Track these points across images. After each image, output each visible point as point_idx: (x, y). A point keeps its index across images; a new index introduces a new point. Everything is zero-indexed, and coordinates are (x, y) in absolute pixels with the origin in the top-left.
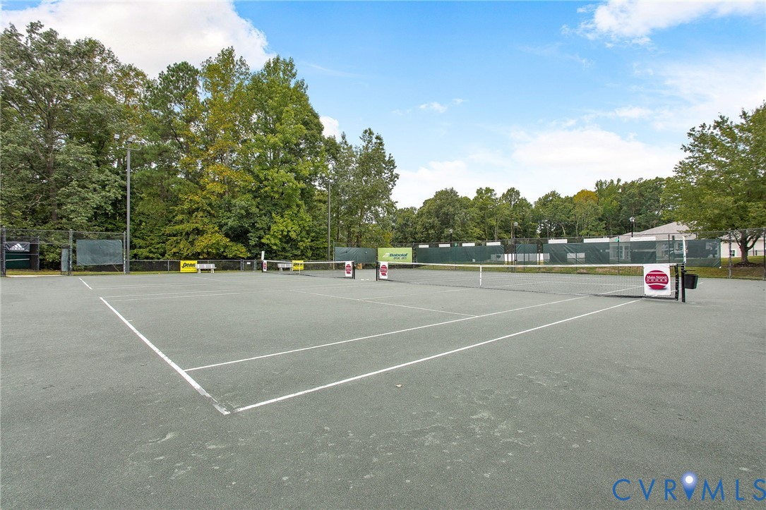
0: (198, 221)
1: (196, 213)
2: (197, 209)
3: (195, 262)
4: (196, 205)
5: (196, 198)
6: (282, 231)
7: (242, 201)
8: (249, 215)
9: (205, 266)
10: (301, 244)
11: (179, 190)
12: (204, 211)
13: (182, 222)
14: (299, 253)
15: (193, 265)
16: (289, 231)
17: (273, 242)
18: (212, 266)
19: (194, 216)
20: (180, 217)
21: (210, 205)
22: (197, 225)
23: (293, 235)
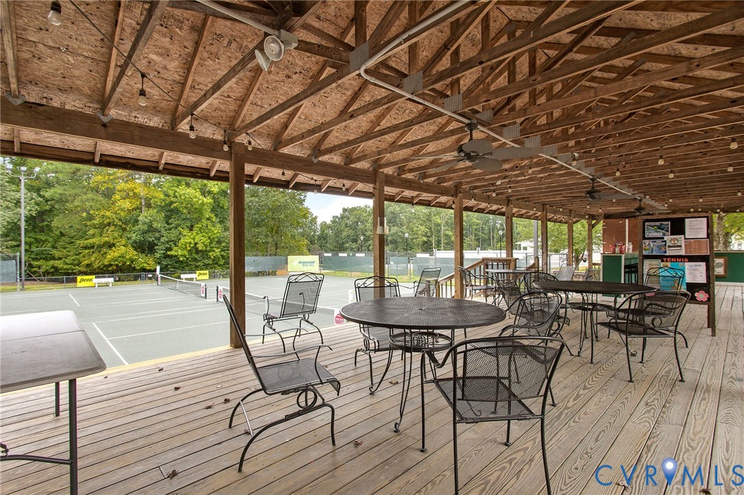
0: (109, 235)
1: (107, 228)
2: (109, 224)
3: (94, 277)
4: (108, 220)
5: (108, 214)
6: (190, 243)
7: (145, 216)
8: (151, 229)
9: (103, 280)
10: (211, 254)
11: (91, 207)
12: (116, 225)
13: (93, 236)
14: (210, 262)
15: (91, 280)
16: (196, 244)
17: (180, 254)
18: (111, 280)
19: (105, 230)
20: (91, 232)
21: (120, 220)
22: (107, 239)
23: (200, 247)
